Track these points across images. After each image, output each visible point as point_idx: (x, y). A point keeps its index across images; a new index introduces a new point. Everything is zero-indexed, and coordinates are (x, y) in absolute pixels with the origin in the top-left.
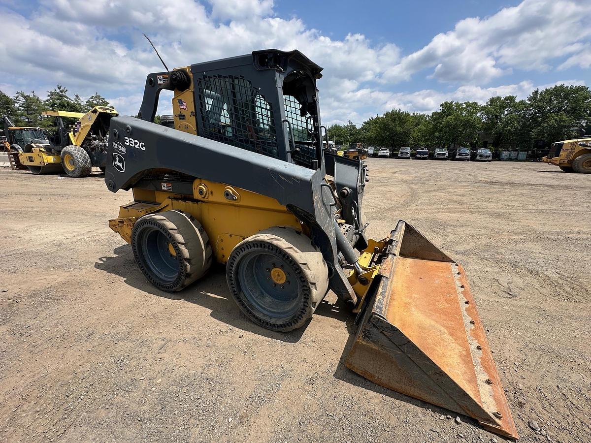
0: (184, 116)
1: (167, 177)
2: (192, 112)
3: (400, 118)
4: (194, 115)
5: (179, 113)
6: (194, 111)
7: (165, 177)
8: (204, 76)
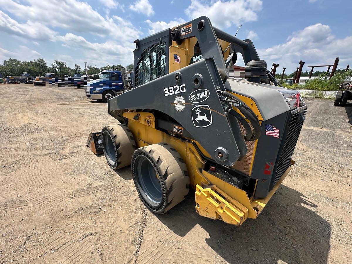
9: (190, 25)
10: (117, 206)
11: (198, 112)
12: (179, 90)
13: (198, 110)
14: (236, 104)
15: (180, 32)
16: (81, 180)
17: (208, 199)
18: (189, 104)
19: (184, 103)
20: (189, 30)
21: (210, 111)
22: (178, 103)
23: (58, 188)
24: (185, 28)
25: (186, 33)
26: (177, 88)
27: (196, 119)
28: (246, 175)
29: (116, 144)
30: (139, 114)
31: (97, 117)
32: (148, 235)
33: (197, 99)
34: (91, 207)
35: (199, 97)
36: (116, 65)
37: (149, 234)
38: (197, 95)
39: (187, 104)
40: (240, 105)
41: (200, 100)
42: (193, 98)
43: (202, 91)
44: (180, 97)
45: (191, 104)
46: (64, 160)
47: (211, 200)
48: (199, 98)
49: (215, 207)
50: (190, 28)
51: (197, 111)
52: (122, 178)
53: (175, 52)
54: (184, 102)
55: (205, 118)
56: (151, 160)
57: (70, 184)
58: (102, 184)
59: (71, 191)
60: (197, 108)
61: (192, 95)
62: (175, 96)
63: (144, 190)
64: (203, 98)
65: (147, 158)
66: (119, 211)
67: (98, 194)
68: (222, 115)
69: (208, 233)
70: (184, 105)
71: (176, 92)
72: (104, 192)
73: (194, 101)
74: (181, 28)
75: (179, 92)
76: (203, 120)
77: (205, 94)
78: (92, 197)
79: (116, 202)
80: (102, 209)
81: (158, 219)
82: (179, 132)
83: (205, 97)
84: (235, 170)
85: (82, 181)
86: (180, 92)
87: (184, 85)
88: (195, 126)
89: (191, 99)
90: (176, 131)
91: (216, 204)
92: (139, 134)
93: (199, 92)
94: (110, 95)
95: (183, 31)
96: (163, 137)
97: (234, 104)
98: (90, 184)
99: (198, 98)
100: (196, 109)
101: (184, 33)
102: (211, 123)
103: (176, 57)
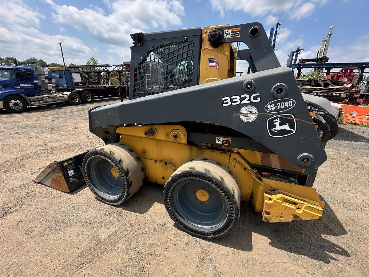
9: (238, 28)
10: (159, 250)
11: (278, 121)
12: (249, 99)
13: (277, 120)
14: (321, 112)
15: (223, 34)
16: (74, 237)
17: (283, 204)
18: (264, 114)
19: (257, 114)
20: (237, 34)
21: (294, 120)
22: (245, 113)
23: (40, 264)
24: (230, 31)
25: (231, 36)
26: (246, 97)
27: (272, 129)
28: (298, 173)
29: (125, 171)
30: (154, 128)
31: (13, 136)
32: (221, 266)
33: (276, 110)
34: (126, 267)
35: (280, 106)
36: (5, 58)
37: (222, 264)
38: (278, 105)
39: (260, 114)
40: (325, 113)
41: (281, 109)
42: (271, 107)
43: (284, 101)
44: (251, 107)
45: (267, 114)
46: (9, 217)
47: (286, 204)
48: (280, 108)
49: (293, 209)
50: (237, 31)
51: (275, 121)
52: (135, 214)
53: (211, 55)
54: (257, 112)
55: (287, 127)
56: (210, 181)
57: (60, 250)
58: (113, 230)
59: (70, 260)
60: (276, 118)
61: (270, 104)
62: (241, 106)
63: (185, 217)
64: (286, 108)
65: (202, 180)
66: (167, 255)
67: (121, 245)
68: (309, 123)
69: (266, 237)
70: (257, 115)
71: (244, 102)
72: (127, 239)
73: (272, 111)
74: (225, 29)
75: (249, 102)
76: (284, 129)
77: (290, 104)
78: (114, 253)
79: (155, 246)
80: (144, 262)
81: (217, 245)
82: (225, 144)
83: (289, 107)
84: (288, 171)
85: (77, 237)
86: (251, 101)
87: (258, 94)
88: (271, 136)
89: (267, 108)
90: (221, 143)
91: (293, 207)
92: (144, 152)
93: (280, 102)
94: (18, 101)
95: (227, 34)
96: (191, 151)
97: (319, 112)
98: (96, 237)
99: (278, 108)
100: (274, 119)
101: (229, 36)
102: (294, 132)
103: (211, 60)
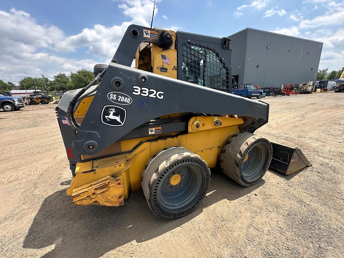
0: (166, 69)
1: (153, 122)
2: (175, 67)
3: (88, 75)
4: (176, 70)
5: (161, 66)
6: (176, 66)
7: (151, 122)
8: (188, 42)
